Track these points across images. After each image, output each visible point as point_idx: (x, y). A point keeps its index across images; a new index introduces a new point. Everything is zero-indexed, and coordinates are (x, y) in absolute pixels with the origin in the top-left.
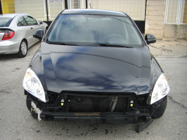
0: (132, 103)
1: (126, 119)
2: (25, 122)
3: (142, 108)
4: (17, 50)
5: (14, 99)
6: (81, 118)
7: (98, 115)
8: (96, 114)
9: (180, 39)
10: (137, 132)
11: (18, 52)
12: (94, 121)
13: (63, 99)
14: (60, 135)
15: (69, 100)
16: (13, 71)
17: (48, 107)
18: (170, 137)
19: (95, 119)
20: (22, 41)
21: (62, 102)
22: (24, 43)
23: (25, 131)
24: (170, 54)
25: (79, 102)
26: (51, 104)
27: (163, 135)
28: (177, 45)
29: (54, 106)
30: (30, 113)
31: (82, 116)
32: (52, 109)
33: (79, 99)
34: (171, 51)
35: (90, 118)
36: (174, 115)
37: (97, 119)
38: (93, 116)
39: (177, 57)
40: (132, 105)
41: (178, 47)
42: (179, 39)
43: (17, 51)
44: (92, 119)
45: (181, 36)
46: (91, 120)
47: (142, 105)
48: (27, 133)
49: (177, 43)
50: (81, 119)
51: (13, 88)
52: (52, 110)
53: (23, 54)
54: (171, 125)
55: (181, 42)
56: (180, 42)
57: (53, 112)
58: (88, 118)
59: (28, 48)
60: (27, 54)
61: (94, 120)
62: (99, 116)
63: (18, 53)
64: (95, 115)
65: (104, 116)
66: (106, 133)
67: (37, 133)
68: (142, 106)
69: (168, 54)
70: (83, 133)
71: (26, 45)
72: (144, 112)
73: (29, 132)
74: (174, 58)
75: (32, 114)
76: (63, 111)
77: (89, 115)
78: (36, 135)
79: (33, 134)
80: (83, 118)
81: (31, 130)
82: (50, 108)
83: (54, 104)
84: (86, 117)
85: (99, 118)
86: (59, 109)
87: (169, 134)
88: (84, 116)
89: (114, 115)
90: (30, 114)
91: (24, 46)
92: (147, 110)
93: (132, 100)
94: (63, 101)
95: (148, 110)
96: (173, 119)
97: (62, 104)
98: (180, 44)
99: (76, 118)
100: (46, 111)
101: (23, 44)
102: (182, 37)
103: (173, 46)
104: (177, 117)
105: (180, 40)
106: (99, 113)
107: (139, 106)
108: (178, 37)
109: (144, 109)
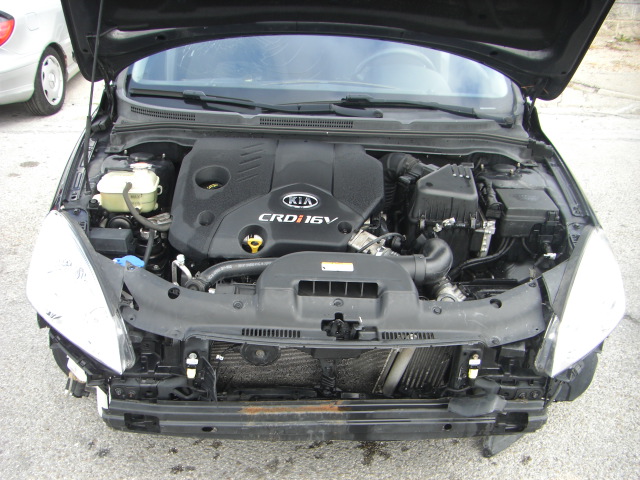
0: (475, 367)
1: (448, 427)
2: (54, 408)
3: (513, 383)
4: (26, 89)
5: (13, 302)
6: (270, 424)
7: (338, 412)
8: (328, 406)
9: (628, 41)
10: (485, 456)
11: (29, 95)
12: (321, 435)
13: (193, 355)
14: (188, 468)
15: (218, 357)
16: (11, 175)
17: (133, 383)
18: (612, 475)
19: (323, 427)
20: (44, 55)
21: (192, 367)
22: (51, 59)
23: (51, 452)
24: (594, 99)
25: (259, 363)
26: (145, 370)
27: (585, 469)
28: (617, 64)
29: (158, 379)
30: (67, 388)
31: (272, 418)
32: (150, 390)
33: (261, 354)
34: (596, 89)
35: (302, 424)
36: (620, 376)
37: (333, 427)
38: (318, 417)
39: (616, 112)
40: (473, 374)
41: (620, 72)
42: (620, 39)
43: (27, 92)
44: (313, 427)
45: (629, 29)
46: (310, 432)
47: (514, 370)
48: (58, 462)
49: (617, 55)
50: (268, 428)
51: (9, 252)
52: (149, 395)
53: (50, 100)
54: (612, 422)
55: (630, 54)
56: (625, 53)
57: (155, 402)
58: (296, 423)
59: (70, 77)
60: (67, 98)
61: (323, 431)
62: (339, 415)
63: (30, 101)
64: (324, 415)
65: (363, 416)
66: (367, 461)
67: (100, 460)
68: (513, 373)
69: (587, 99)
70: (276, 462)
71: (58, 69)
72: (520, 398)
73: (67, 455)
74: (605, 115)
75: (76, 393)
76: (195, 399)
77: (299, 413)
78: (95, 469)
79: (83, 465)
80: (276, 424)
81: (76, 445)
82: (141, 388)
83: (157, 370)
84: (288, 420)
85: (340, 422)
86: (179, 389)
87: (608, 463)
88: (281, 418)
89: (402, 411)
90: (67, 391)
91: (52, 72)
92: (533, 387)
93: (475, 352)
94: (192, 360)
95: (538, 387)
96: (618, 394)
97: (191, 374)
98: (628, 61)
99: (250, 424)
100: (128, 397)
101: (47, 64)
102: (634, 35)
103: (604, 71)
104: (634, 386)
105: (626, 46)
106: (340, 403)
107: (501, 372)
108: (620, 33)
109: (523, 386)
